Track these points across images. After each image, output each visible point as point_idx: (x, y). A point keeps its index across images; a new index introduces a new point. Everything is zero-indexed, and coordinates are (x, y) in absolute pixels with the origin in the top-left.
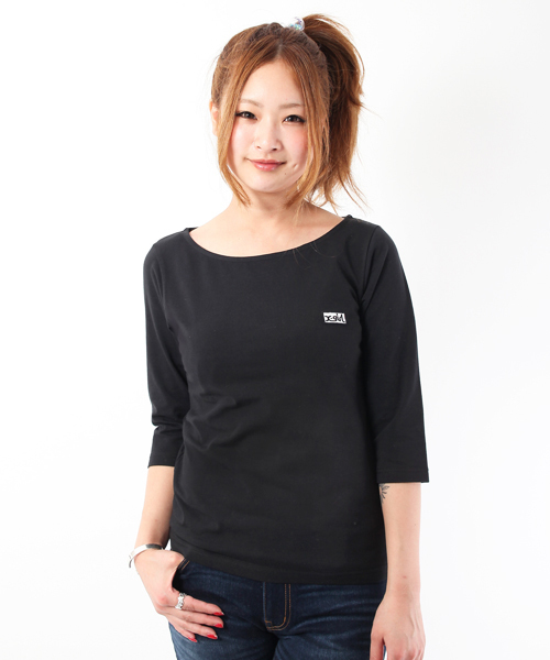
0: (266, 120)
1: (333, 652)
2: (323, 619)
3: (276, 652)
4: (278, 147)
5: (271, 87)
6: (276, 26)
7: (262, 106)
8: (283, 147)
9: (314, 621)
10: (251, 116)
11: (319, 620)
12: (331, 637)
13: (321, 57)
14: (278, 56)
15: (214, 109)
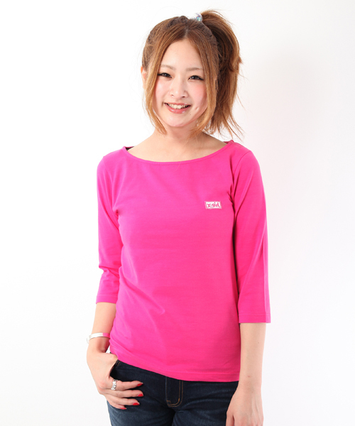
0: (178, 78)
1: (209, 422)
2: (203, 401)
3: (174, 421)
4: (185, 95)
5: (181, 56)
6: (183, 18)
7: (175, 69)
8: (189, 96)
9: (198, 401)
10: (167, 75)
11: (201, 401)
12: (208, 412)
13: (213, 38)
14: (186, 36)
15: (144, 72)
